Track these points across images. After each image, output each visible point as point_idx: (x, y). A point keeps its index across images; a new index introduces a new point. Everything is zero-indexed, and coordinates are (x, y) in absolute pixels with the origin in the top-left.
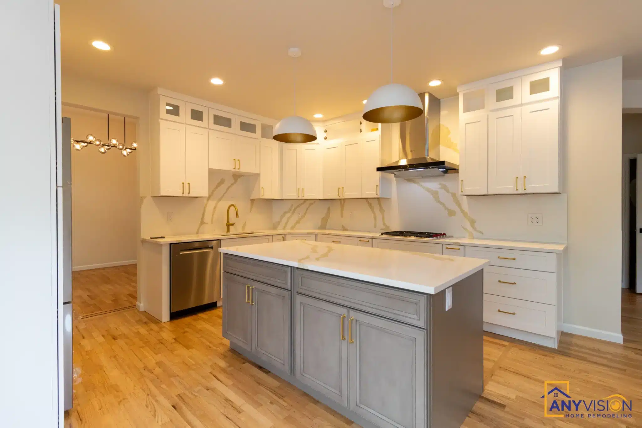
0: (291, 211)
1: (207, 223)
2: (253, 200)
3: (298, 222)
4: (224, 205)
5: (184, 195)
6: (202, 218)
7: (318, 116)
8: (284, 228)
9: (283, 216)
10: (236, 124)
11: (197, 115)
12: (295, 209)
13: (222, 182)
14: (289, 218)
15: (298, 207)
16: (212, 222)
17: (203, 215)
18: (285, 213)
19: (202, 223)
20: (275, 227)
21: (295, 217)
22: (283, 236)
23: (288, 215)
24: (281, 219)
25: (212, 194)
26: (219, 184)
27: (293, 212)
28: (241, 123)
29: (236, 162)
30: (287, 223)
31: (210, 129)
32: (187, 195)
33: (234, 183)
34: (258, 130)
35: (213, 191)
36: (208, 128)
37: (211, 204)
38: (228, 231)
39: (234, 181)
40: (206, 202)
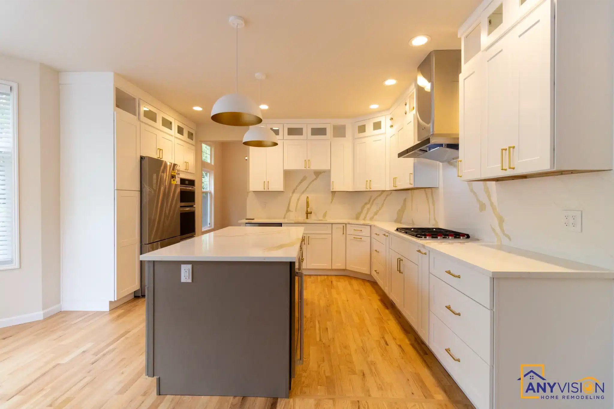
1: (292, 211)
2: (334, 193)
3: (376, 214)
4: (304, 198)
5: (265, 190)
6: (288, 207)
7: (374, 107)
8: (364, 219)
9: (363, 208)
10: (307, 131)
12: (374, 200)
13: (304, 179)
14: (368, 209)
15: (377, 198)
16: (296, 211)
17: (289, 205)
18: (366, 204)
19: (288, 210)
20: (357, 218)
21: (374, 209)
22: (344, 225)
23: (368, 206)
24: (362, 210)
25: (296, 189)
26: (303, 180)
27: (372, 204)
28: (312, 129)
29: (307, 162)
30: (367, 214)
31: (285, 140)
32: (267, 190)
33: (315, 179)
34: (329, 131)
35: (297, 186)
36: (283, 139)
37: (295, 196)
38: (307, 218)
39: (315, 177)
40: (291, 195)
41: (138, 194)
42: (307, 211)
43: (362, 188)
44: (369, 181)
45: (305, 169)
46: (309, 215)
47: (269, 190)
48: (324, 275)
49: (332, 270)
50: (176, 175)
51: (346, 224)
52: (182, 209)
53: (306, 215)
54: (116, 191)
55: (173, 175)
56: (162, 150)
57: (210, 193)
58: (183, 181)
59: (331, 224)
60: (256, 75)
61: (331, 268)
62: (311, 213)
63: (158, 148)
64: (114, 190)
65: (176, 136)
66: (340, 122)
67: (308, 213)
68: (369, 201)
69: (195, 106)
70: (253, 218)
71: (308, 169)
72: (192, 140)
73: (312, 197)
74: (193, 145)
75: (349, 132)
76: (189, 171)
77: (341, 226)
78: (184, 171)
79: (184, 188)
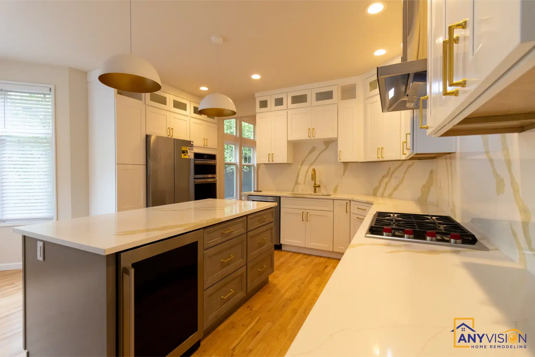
0: (389, 176)
1: (301, 184)
2: (346, 163)
3: (395, 189)
5: (270, 163)
6: (297, 180)
9: (381, 182)
10: (311, 97)
11: (279, 102)
12: (393, 172)
13: (313, 149)
14: (387, 184)
15: (396, 169)
16: (304, 184)
17: (298, 177)
18: (384, 177)
19: (297, 183)
20: (375, 194)
21: (393, 182)
22: (348, 202)
23: (386, 180)
24: (380, 184)
25: (305, 160)
26: (311, 152)
27: (391, 177)
28: (317, 94)
29: (311, 131)
30: (385, 189)
31: (289, 109)
32: (272, 162)
33: (325, 149)
34: (337, 95)
35: (306, 157)
36: (287, 109)
37: (304, 168)
38: (315, 191)
39: (325, 147)
40: (300, 167)
41: (143, 168)
42: (315, 184)
43: (374, 158)
44: (380, 149)
45: (309, 138)
46: (317, 188)
47: (274, 162)
48: (325, 257)
49: (333, 252)
50: (188, 151)
51: (350, 201)
52: (197, 181)
53: (313, 188)
54: (116, 165)
55: (184, 150)
56: (173, 129)
57: (254, 166)
58: (197, 156)
59: (333, 200)
60: (213, 38)
61: (332, 250)
62: (319, 186)
63: (168, 127)
64: (116, 164)
65: (191, 116)
66: (348, 81)
67: (316, 187)
68: (388, 173)
69: (201, 87)
70: (260, 190)
71: (312, 138)
72: (214, 119)
73: (319, 169)
74: (215, 123)
75: (359, 92)
76: (208, 146)
77: (345, 203)
78: (203, 146)
79: (200, 162)
